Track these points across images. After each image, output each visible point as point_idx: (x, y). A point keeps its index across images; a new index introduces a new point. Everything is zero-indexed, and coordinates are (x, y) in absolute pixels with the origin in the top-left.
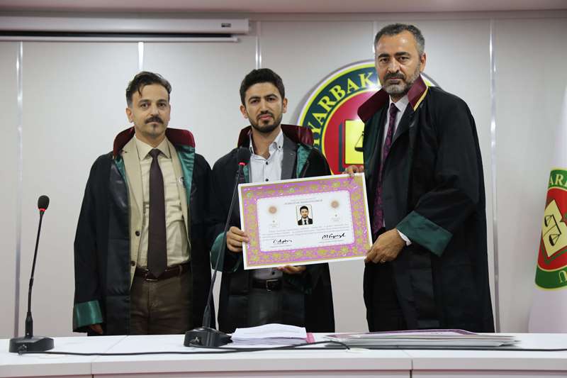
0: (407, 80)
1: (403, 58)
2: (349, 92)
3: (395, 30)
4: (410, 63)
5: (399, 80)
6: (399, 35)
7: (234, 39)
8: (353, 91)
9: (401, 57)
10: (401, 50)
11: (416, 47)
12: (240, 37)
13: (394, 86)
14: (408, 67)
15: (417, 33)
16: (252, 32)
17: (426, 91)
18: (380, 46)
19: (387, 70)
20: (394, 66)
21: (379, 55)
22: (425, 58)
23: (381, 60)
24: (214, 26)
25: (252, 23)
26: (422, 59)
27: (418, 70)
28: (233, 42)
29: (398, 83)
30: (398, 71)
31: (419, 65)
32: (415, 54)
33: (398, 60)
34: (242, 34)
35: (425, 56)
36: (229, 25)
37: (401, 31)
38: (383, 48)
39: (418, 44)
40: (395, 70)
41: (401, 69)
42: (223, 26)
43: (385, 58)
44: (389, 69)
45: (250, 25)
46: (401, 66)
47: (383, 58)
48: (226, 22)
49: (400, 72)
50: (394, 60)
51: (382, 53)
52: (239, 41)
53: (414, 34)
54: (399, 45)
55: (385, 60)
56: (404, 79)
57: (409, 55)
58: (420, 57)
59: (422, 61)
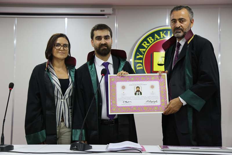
0: (184, 31)
1: (183, 21)
2: (155, 40)
3: (179, 8)
4: (185, 23)
5: (180, 31)
6: (181, 11)
7: (106, 17)
8: (157, 39)
9: (181, 20)
10: (181, 17)
11: (189, 16)
12: (109, 16)
13: (178, 33)
14: (185, 25)
15: (189, 9)
16: (114, 14)
17: (193, 36)
18: (172, 15)
19: (175, 26)
20: (178, 24)
21: (172, 19)
22: (193, 21)
23: (172, 22)
24: (97, 11)
25: (114, 10)
26: (192, 22)
27: (189, 27)
28: (105, 18)
29: (180, 32)
30: (180, 27)
31: (190, 24)
32: (188, 19)
33: (180, 22)
34: (110, 15)
35: (193, 20)
36: (104, 11)
37: (182, 9)
38: (173, 16)
39: (190, 15)
40: (178, 26)
41: (181, 26)
42: (101, 11)
43: (174, 21)
44: (176, 26)
45: (113, 11)
46: (182, 24)
47: (173, 21)
48: (102, 9)
49: (181, 27)
50: (178, 22)
51: (173, 19)
52: (108, 17)
53: (188, 10)
54: (180, 15)
55: (174, 22)
56: (183, 31)
57: (185, 19)
58: (191, 21)
59: (192, 23)
